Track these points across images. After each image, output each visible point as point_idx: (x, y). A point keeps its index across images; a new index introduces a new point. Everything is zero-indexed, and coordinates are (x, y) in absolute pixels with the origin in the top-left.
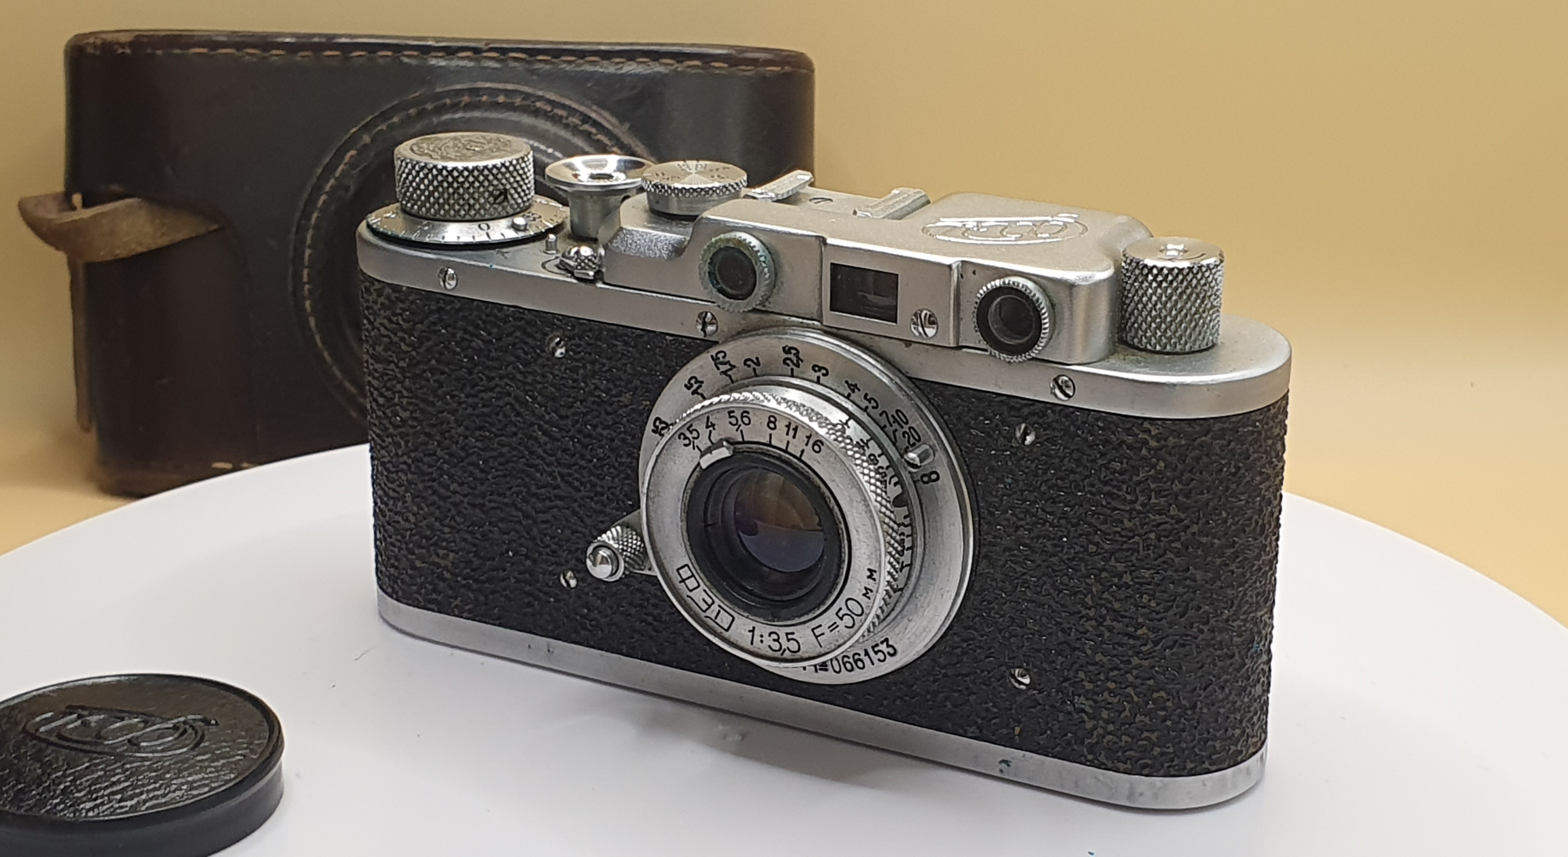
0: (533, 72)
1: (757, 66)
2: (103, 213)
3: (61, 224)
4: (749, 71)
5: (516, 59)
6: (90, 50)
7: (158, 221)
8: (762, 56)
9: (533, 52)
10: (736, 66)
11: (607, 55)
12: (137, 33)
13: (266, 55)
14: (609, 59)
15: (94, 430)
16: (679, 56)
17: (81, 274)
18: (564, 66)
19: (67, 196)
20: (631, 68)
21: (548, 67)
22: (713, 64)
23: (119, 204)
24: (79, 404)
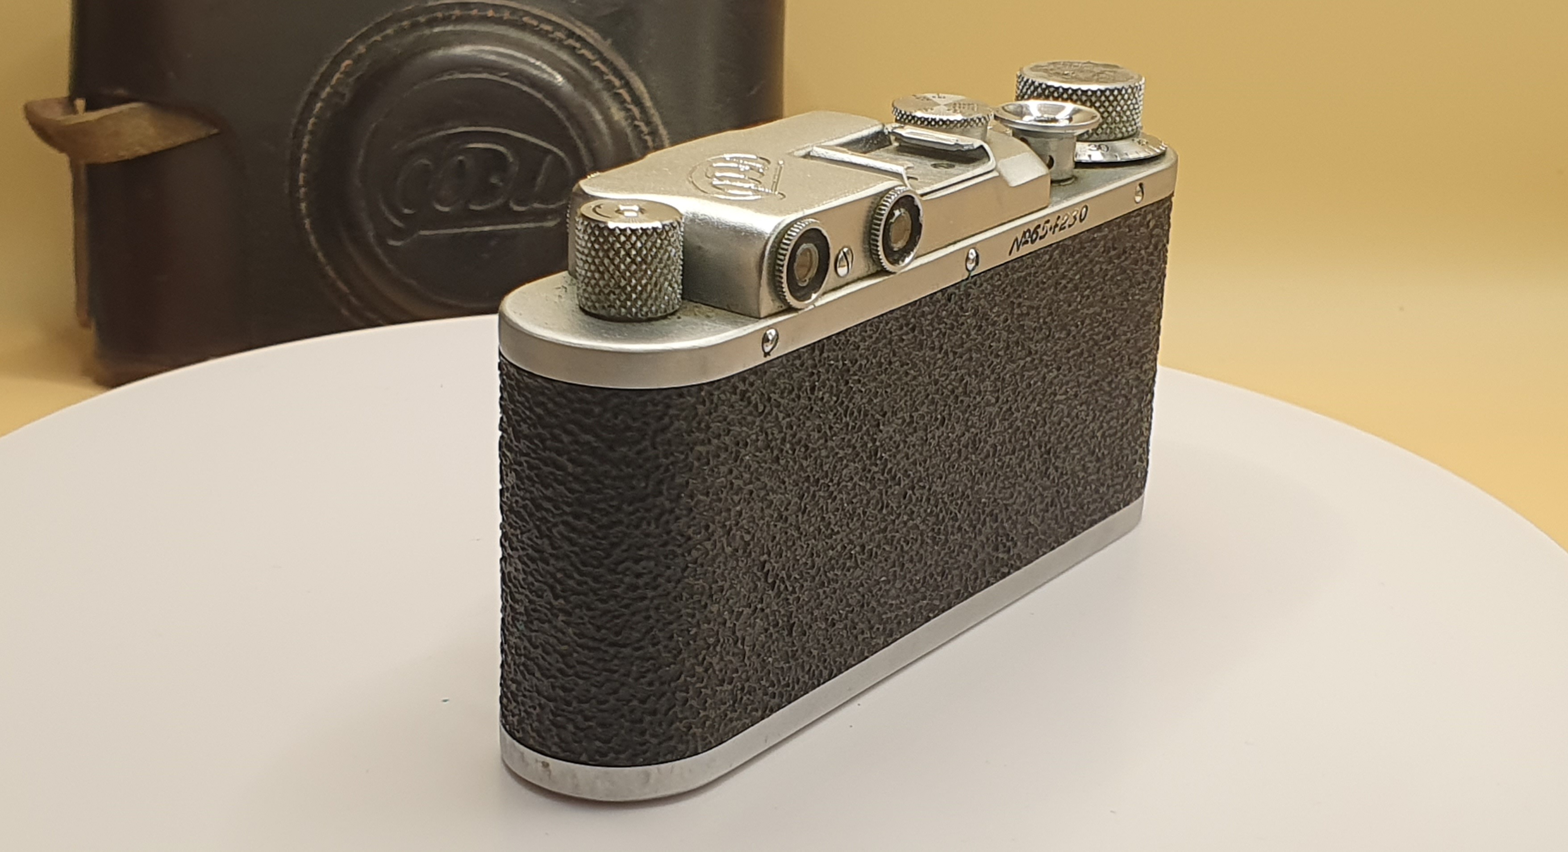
2: (109, 116)
3: (63, 126)
7: (160, 125)
15: (93, 325)
17: (83, 174)
19: (71, 100)
23: (124, 107)
24: (79, 300)
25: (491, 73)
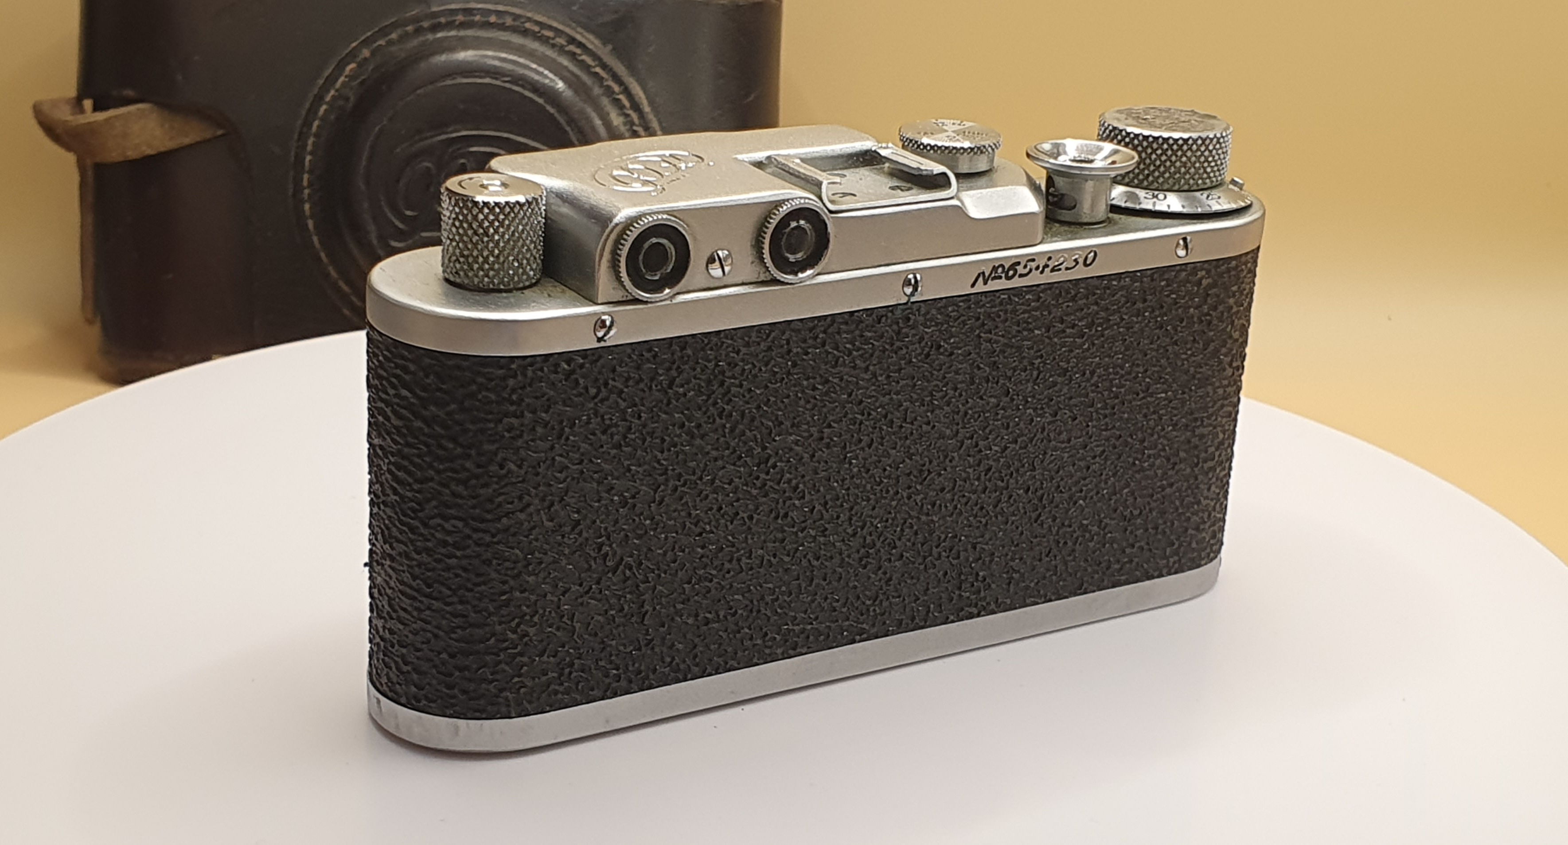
2: (116, 117)
7: (167, 126)
15: (98, 322)
17: (90, 173)
23: (131, 108)
24: (84, 298)
25: (493, 78)
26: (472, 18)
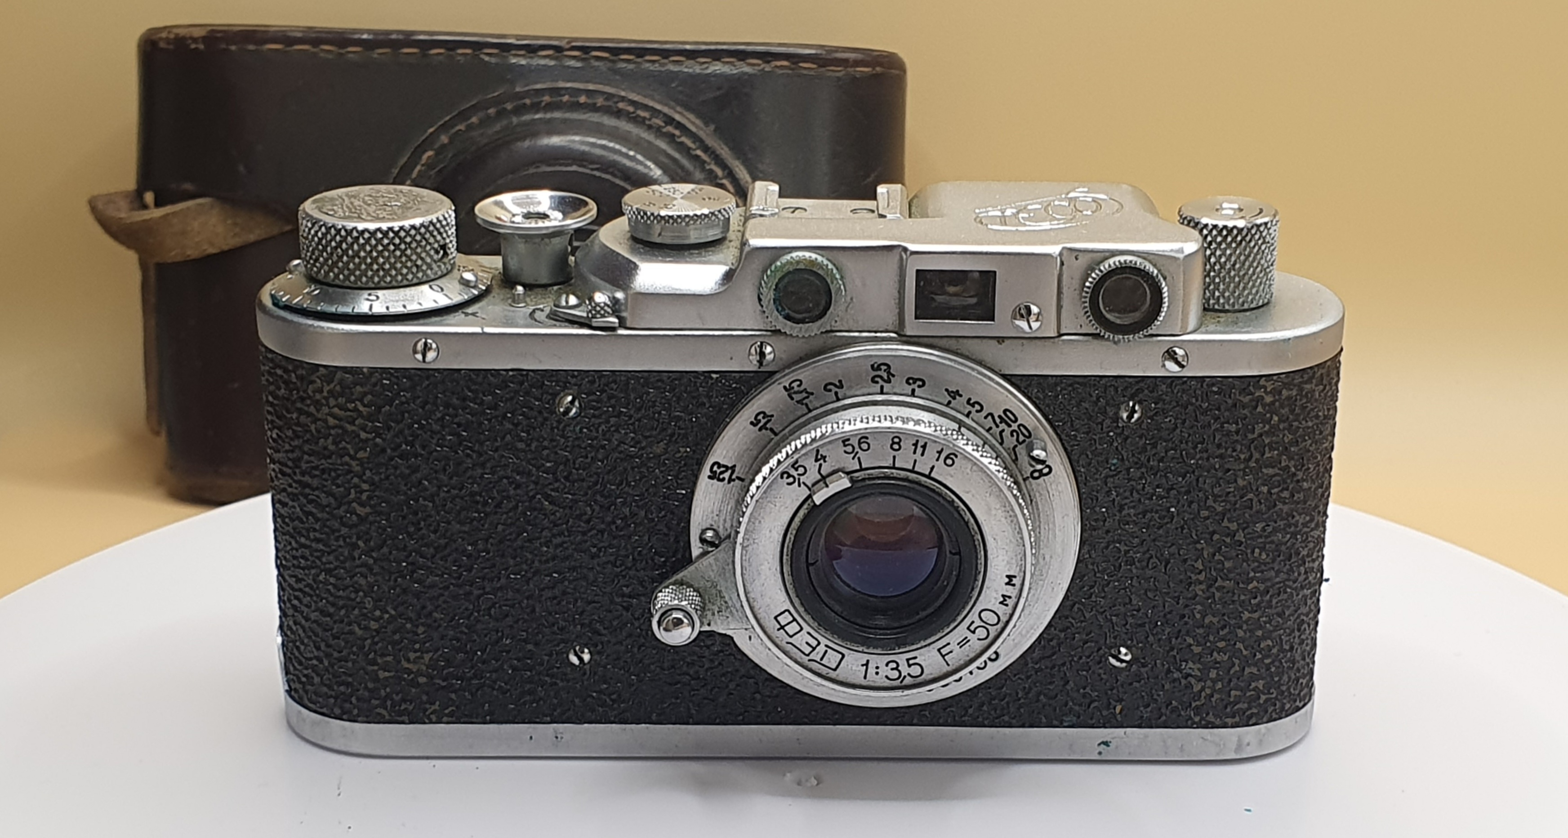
0: (616, 72)
1: (846, 67)
2: (174, 214)
3: (131, 223)
4: (839, 72)
5: (598, 58)
6: (162, 45)
7: (229, 222)
8: (852, 56)
9: (615, 52)
10: (824, 66)
11: (692, 55)
12: (210, 28)
13: (343, 51)
14: (694, 58)
15: (164, 434)
16: (767, 56)
17: (152, 273)
18: (647, 65)
19: (139, 193)
20: (717, 67)
21: (631, 66)
22: (801, 65)
23: (190, 203)
24: (149, 408)
25: (580, 166)
26: (559, 98)
